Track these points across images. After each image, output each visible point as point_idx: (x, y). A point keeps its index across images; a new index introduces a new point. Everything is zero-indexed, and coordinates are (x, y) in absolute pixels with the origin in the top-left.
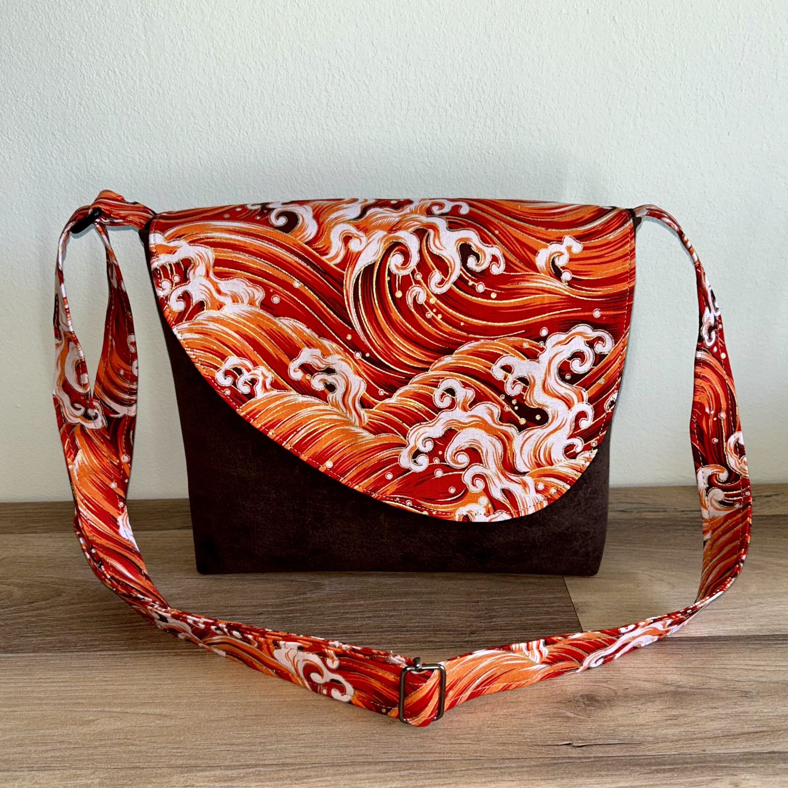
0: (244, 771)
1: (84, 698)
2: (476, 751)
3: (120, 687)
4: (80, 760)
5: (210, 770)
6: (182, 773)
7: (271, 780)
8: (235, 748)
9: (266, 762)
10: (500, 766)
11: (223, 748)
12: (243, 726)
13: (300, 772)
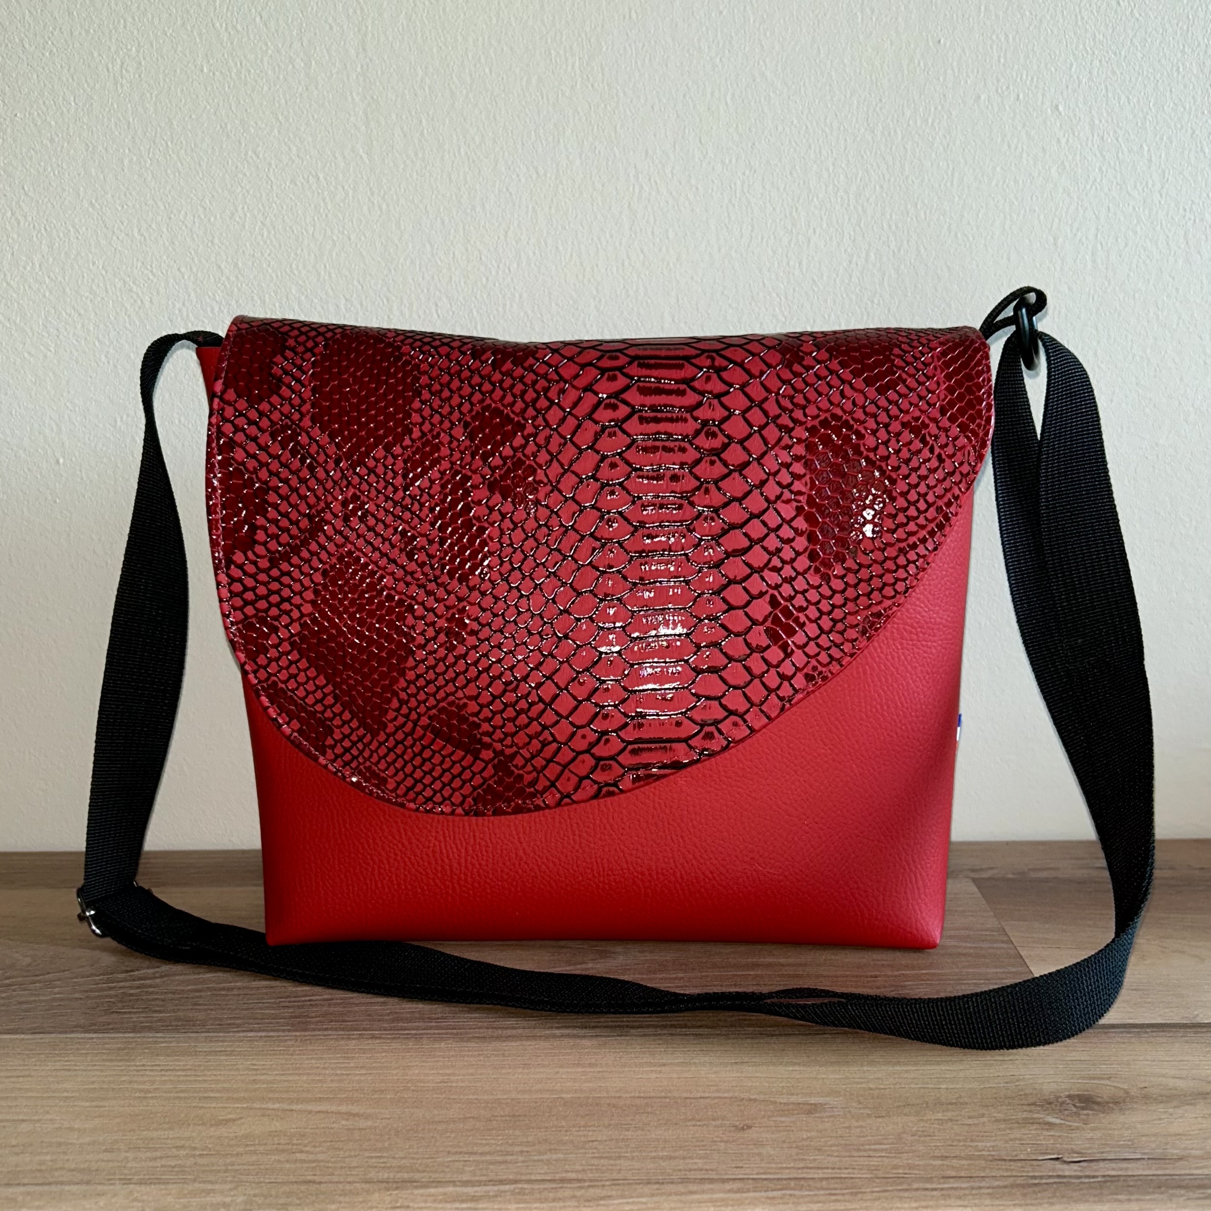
0: (496, 1188)
1: (218, 1091)
2: (896, 1167)
3: (277, 1078)
4: (211, 1171)
5: (436, 1187)
6: (388, 1189)
7: (541, 1201)
8: (478, 1158)
9: (533, 1177)
10: (940, 1186)
11: (456, 1157)
12: (489, 1130)
13: (591, 1190)
